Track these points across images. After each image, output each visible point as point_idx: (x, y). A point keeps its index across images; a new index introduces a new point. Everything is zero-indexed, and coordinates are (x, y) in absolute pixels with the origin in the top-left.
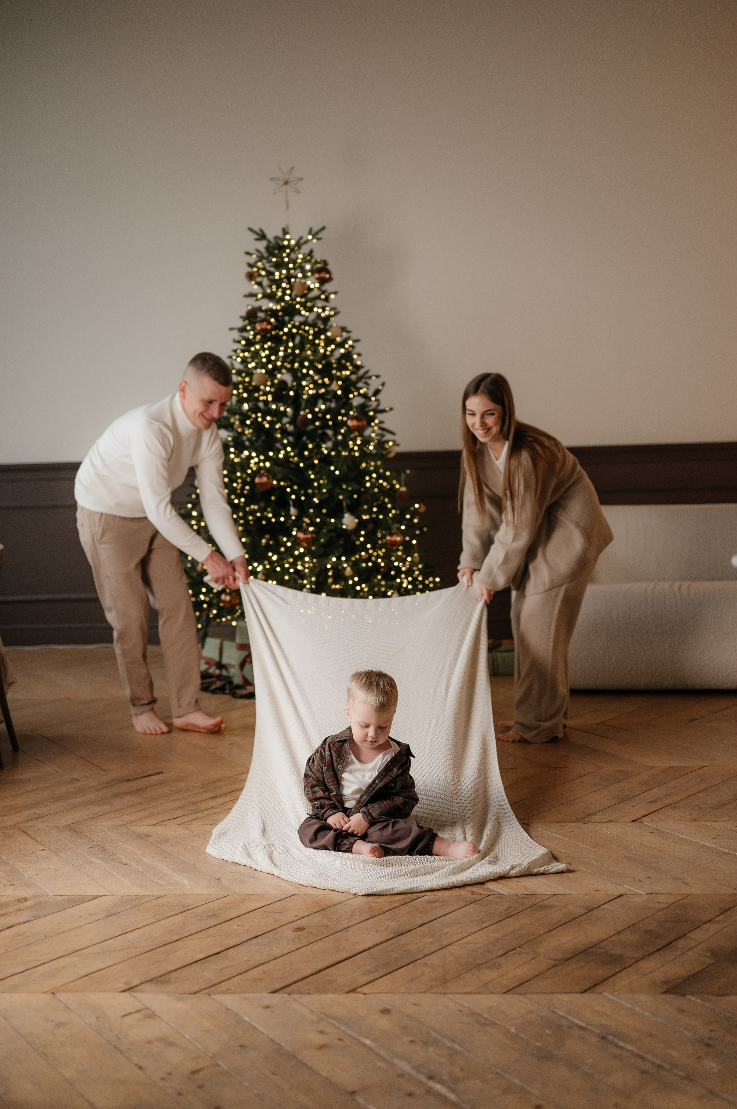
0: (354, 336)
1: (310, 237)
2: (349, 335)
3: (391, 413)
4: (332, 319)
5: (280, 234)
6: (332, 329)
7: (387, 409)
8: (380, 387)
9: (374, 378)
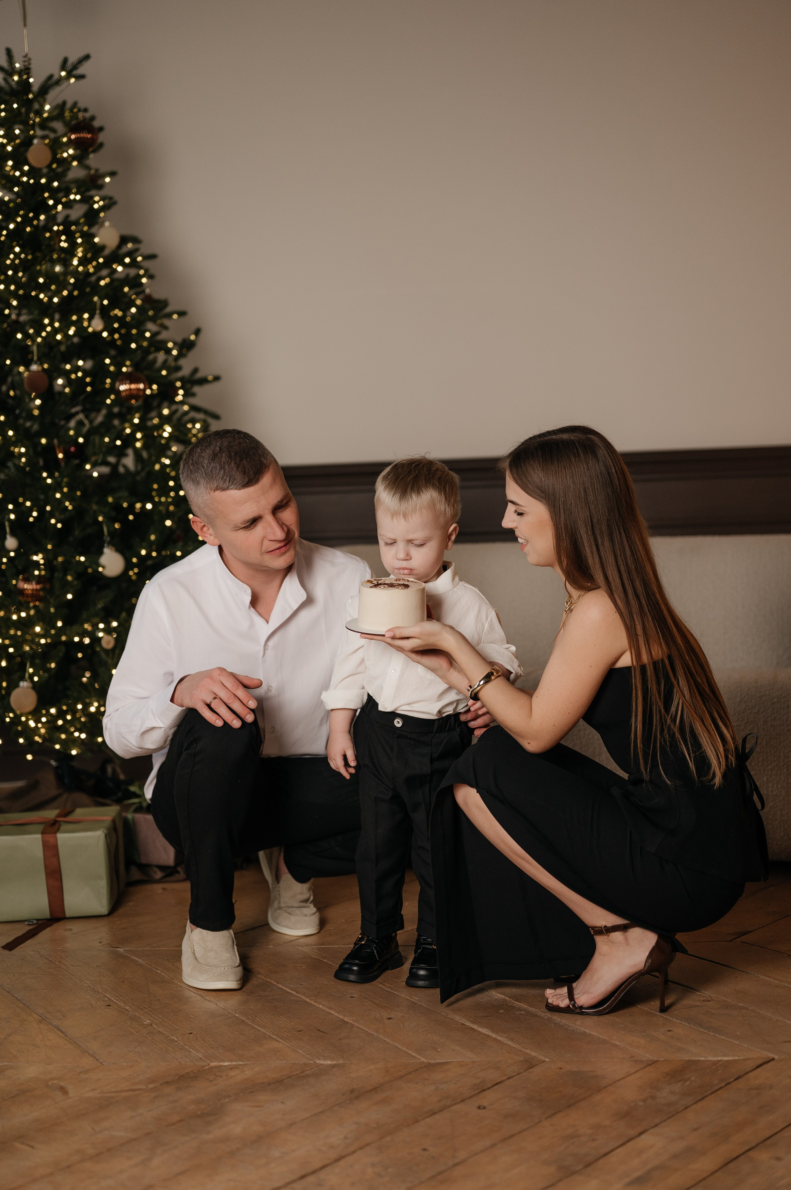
0: (145, 249)
1: (63, 74)
2: (137, 246)
3: (216, 385)
4: (102, 215)
5: (4, 64)
6: (102, 231)
7: (210, 378)
8: (193, 337)
9: (175, 316)
